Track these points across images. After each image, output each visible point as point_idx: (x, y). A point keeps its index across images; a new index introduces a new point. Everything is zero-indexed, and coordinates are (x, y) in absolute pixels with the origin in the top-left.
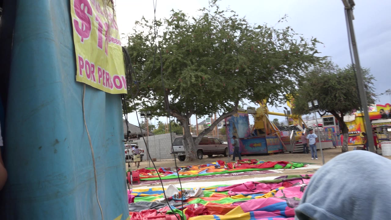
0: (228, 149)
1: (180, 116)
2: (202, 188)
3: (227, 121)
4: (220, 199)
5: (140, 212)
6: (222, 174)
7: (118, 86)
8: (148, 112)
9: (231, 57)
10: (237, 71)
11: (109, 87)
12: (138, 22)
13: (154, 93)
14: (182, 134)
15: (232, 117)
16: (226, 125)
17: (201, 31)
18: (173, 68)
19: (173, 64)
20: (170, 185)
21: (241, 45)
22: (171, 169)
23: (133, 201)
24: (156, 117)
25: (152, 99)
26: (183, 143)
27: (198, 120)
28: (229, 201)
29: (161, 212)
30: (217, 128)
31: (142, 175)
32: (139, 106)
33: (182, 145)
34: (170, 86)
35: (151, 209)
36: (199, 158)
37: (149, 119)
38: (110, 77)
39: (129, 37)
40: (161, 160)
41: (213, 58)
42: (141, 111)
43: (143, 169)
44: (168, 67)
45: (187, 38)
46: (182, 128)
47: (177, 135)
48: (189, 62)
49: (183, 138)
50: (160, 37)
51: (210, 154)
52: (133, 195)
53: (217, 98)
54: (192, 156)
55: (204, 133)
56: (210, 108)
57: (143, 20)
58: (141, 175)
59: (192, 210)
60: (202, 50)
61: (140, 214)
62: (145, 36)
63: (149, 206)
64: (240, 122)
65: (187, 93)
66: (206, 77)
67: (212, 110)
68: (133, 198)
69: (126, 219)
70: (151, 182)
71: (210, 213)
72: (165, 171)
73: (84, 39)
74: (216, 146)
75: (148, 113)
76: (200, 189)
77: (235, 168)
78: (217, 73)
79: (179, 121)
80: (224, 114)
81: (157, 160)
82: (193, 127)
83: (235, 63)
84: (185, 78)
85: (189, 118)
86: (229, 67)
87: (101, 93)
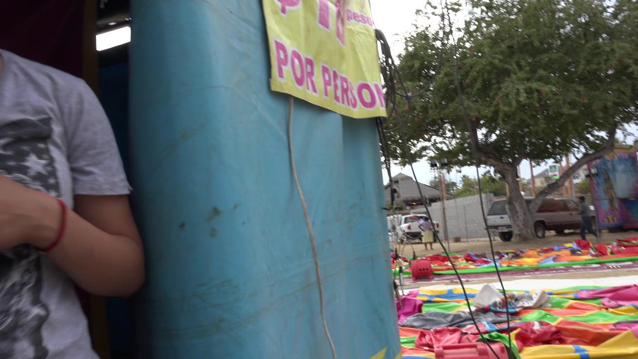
0: (596, 219)
1: (500, 164)
2: (546, 291)
3: (593, 168)
4: (584, 312)
5: (432, 330)
6: (585, 266)
7: (367, 103)
8: (444, 160)
9: (598, 47)
10: (610, 72)
11: (349, 105)
12: (421, 11)
13: (452, 127)
14: (505, 194)
15: (602, 160)
16: (591, 176)
17: (536, 8)
18: (484, 81)
19: (483, 74)
20: (485, 284)
21: (617, 22)
22: (487, 256)
23: (420, 311)
24: (457, 168)
25: (449, 138)
26: (508, 210)
27: (533, 168)
28: (606, 319)
29: (469, 332)
30: (571, 182)
31: (436, 265)
32: (427, 151)
33: (506, 214)
34: (479, 112)
35: (450, 326)
36: (538, 236)
37: (445, 171)
38: (349, 85)
39: (406, 39)
40: (469, 240)
41: (561, 54)
42: (431, 158)
43: (438, 255)
44: (475, 80)
45: (510, 24)
46: (505, 184)
47: (495, 197)
48: (515, 66)
49: (508, 201)
50: (459, 30)
51: (560, 229)
52: (420, 300)
53: (570, 128)
54: (524, 232)
55: (546, 191)
56: (558, 147)
57: (428, 5)
58: (434, 266)
59: (528, 334)
60: (537, 42)
61: (431, 335)
62: (434, 32)
63: (447, 321)
64: (620, 167)
65: (513, 122)
66: (547, 90)
67: (560, 149)
68: (420, 306)
69: (394, 357)
70: (452, 277)
71: (566, 340)
72: (475, 258)
73: (288, 8)
74: (571, 214)
75: (443, 162)
76: (544, 293)
77: (612, 253)
78: (569, 80)
79: (499, 172)
80: (585, 155)
81: (462, 240)
82: (525, 181)
83: (608, 56)
84: (507, 96)
85: (517, 167)
86: (594, 67)
87: (331, 115)
